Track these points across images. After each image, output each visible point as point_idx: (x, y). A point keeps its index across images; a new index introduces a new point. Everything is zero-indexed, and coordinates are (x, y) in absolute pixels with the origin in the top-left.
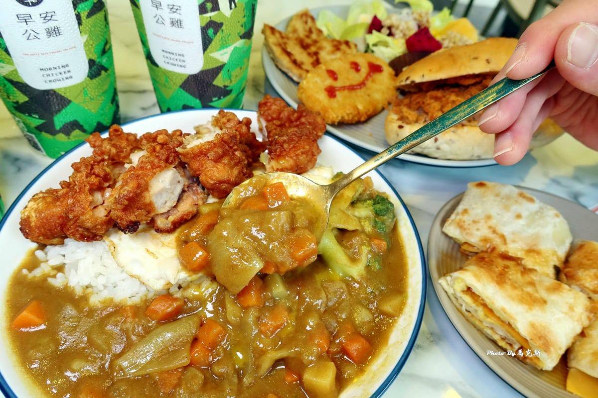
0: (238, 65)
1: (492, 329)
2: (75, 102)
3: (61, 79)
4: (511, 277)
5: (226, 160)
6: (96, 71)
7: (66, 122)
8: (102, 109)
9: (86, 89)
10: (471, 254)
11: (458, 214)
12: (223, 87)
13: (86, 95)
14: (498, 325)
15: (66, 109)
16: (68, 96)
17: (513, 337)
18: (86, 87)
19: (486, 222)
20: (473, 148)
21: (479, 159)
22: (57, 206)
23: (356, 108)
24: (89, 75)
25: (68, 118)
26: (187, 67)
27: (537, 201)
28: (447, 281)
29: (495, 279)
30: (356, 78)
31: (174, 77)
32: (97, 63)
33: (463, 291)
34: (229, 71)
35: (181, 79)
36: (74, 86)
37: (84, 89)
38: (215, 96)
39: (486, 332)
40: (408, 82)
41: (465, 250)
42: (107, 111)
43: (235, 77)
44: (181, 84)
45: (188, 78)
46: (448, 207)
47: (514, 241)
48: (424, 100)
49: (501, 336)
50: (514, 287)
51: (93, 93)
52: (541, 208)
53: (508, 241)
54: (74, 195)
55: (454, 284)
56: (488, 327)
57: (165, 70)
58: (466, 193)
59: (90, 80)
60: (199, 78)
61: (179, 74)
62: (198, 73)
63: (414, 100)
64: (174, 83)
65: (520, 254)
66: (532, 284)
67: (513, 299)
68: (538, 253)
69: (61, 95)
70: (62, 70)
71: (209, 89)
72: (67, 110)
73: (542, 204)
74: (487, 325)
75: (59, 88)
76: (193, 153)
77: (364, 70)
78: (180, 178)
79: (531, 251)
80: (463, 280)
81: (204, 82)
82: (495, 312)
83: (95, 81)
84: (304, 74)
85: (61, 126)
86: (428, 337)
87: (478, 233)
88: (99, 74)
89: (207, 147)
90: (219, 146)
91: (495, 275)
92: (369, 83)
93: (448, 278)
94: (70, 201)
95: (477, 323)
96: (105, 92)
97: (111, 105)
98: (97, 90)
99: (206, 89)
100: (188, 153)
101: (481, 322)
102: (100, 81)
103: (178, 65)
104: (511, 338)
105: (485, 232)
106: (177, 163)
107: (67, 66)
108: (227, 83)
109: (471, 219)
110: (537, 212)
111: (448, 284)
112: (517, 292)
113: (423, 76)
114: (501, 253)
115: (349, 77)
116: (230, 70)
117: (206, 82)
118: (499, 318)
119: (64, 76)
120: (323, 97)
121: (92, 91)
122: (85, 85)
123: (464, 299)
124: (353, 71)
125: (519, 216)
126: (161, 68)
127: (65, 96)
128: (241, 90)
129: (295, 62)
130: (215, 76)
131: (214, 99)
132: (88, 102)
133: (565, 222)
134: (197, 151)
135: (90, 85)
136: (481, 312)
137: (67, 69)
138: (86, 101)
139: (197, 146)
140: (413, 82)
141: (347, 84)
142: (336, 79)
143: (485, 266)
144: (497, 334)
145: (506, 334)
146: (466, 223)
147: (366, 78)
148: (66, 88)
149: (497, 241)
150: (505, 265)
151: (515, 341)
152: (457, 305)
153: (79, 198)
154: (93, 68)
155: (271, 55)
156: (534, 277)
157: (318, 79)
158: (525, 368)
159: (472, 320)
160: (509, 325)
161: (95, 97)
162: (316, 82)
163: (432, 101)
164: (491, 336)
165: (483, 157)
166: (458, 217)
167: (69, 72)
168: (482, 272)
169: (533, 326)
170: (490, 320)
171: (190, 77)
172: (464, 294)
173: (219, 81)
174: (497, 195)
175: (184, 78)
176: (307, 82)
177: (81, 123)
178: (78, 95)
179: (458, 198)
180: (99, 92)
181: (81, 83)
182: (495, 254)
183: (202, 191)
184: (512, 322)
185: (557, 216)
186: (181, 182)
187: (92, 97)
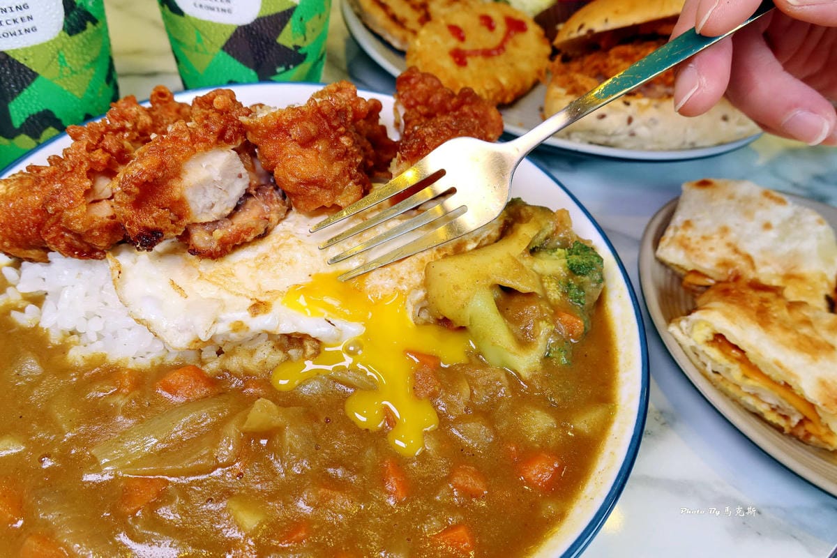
0: (316, 10)
1: (755, 396)
2: (44, 76)
3: (18, 33)
4: (775, 315)
5: (321, 146)
6: (76, 19)
7: (32, 113)
8: (92, 92)
9: (62, 53)
10: (700, 289)
11: (676, 229)
12: (293, 49)
13: (63, 65)
14: (767, 389)
15: (30, 88)
16: (30, 64)
17: (791, 404)
18: (62, 49)
19: (722, 238)
20: (685, 131)
21: (693, 147)
22: (34, 192)
23: (497, 82)
24: (66, 26)
25: (34, 106)
26: (234, 11)
27: (790, 203)
28: (681, 329)
29: (755, 317)
30: (490, 40)
31: (213, 31)
32: (78, 6)
33: (707, 342)
34: (301, 19)
35: (224, 34)
36: (41, 46)
37: (58, 52)
38: (280, 65)
39: (745, 402)
40: (583, 32)
41: (690, 284)
42: (100, 95)
43: (311, 30)
44: (223, 43)
45: (236, 31)
46: (658, 220)
47: (765, 264)
48: (607, 61)
49: (770, 404)
50: (786, 328)
51: (74, 62)
52: (796, 213)
53: (757, 264)
54: (63, 176)
55: (692, 331)
56: (748, 393)
57: (196, 19)
58: (682, 198)
59: (67, 35)
60: (254, 33)
61: (220, 26)
62: (253, 23)
63: (588, 64)
64: (212, 43)
65: (775, 282)
66: (807, 322)
67: (788, 347)
68: (801, 278)
69: (18, 63)
70: (17, 15)
71: (270, 51)
72: (32, 91)
73: (796, 207)
74: (747, 391)
75: (14, 48)
76: (266, 128)
77: (501, 28)
78: (244, 171)
79: (789, 277)
80: (708, 325)
81: (263, 40)
82: (763, 370)
83: (78, 38)
84: (410, 36)
85: (23, 120)
86: (658, 418)
87: (712, 254)
88: (84, 28)
89: (290, 117)
90: (311, 120)
91: (754, 313)
92: (509, 47)
93: (683, 324)
94: (58, 186)
95: (731, 389)
96: (93, 62)
97: (106, 86)
98: (80, 56)
99: (265, 52)
100: (257, 127)
101: (738, 386)
102: (85, 40)
103: (218, 9)
104: (787, 406)
105: (722, 252)
106: (239, 142)
107: (26, 6)
108: (299, 42)
109: (700, 234)
110: (791, 219)
111: (683, 333)
112: (790, 336)
113: (606, 21)
114: (749, 281)
115: (479, 38)
116: (304, 19)
117: (265, 38)
118: (768, 378)
119: (22, 26)
120: (448, 64)
121: (72, 57)
122: (60, 46)
123: (709, 353)
124: (484, 30)
125: (767, 226)
126: (188, 16)
127: (26, 65)
128: (319, 56)
129: (394, 18)
130: (280, 27)
131: (279, 70)
132: (67, 77)
133: (831, 231)
134: (272, 122)
135: (69, 46)
136: (736, 372)
137: (25, 13)
138: (63, 76)
139: (274, 114)
140: (590, 31)
141: (480, 47)
142: (462, 39)
143: (734, 301)
144: (763, 402)
145: (780, 402)
146: (693, 241)
147: (505, 40)
148: (25, 50)
149: (742, 265)
150: (761, 298)
151: (794, 411)
152: (699, 364)
153: (70, 182)
154: (72, 15)
155: (356, 9)
156: (806, 313)
157: (437, 38)
158: (806, 450)
159: (723, 385)
160: (787, 386)
161: (79, 68)
162: (436, 42)
163: (619, 61)
164: (755, 408)
165: (699, 144)
166: (680, 233)
167: (30, 18)
168: (734, 309)
169: (823, 384)
170: (754, 383)
171: (239, 32)
172: (708, 346)
173: (286, 38)
174: (731, 197)
175: (229, 33)
176: (422, 43)
177: (58, 115)
178: (50, 63)
179: (669, 207)
180: (85, 60)
181: (54, 42)
182: (742, 283)
183: (280, 198)
184: (791, 381)
185: (820, 222)
186: (243, 176)
187: (73, 69)
